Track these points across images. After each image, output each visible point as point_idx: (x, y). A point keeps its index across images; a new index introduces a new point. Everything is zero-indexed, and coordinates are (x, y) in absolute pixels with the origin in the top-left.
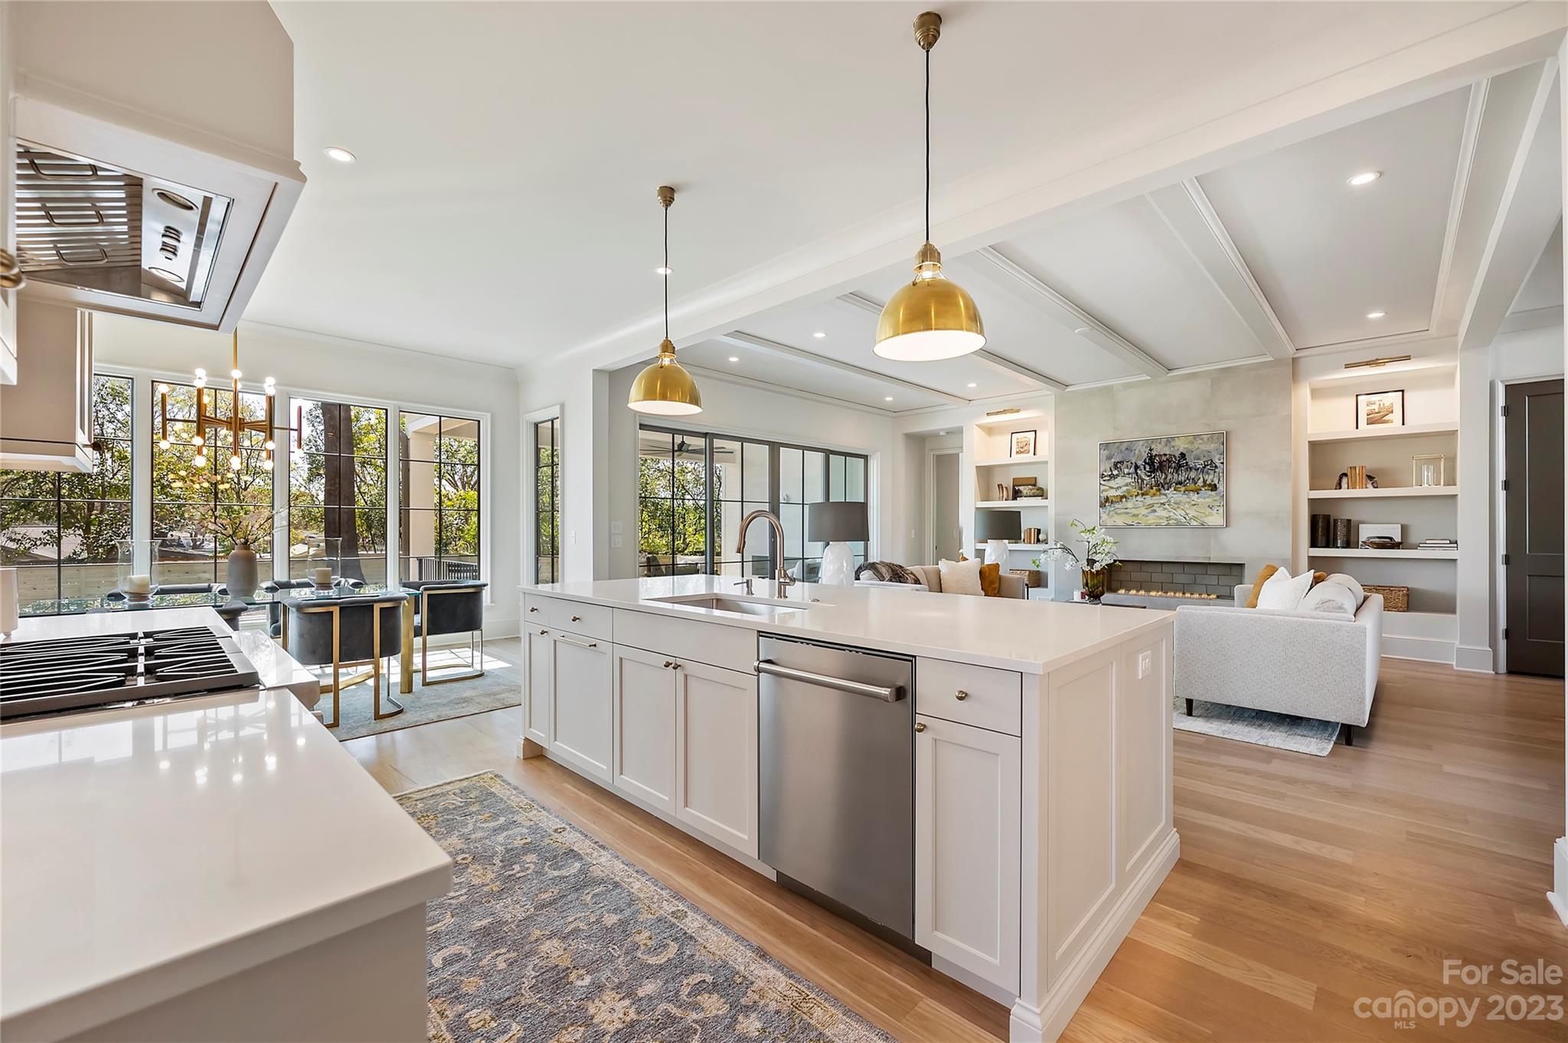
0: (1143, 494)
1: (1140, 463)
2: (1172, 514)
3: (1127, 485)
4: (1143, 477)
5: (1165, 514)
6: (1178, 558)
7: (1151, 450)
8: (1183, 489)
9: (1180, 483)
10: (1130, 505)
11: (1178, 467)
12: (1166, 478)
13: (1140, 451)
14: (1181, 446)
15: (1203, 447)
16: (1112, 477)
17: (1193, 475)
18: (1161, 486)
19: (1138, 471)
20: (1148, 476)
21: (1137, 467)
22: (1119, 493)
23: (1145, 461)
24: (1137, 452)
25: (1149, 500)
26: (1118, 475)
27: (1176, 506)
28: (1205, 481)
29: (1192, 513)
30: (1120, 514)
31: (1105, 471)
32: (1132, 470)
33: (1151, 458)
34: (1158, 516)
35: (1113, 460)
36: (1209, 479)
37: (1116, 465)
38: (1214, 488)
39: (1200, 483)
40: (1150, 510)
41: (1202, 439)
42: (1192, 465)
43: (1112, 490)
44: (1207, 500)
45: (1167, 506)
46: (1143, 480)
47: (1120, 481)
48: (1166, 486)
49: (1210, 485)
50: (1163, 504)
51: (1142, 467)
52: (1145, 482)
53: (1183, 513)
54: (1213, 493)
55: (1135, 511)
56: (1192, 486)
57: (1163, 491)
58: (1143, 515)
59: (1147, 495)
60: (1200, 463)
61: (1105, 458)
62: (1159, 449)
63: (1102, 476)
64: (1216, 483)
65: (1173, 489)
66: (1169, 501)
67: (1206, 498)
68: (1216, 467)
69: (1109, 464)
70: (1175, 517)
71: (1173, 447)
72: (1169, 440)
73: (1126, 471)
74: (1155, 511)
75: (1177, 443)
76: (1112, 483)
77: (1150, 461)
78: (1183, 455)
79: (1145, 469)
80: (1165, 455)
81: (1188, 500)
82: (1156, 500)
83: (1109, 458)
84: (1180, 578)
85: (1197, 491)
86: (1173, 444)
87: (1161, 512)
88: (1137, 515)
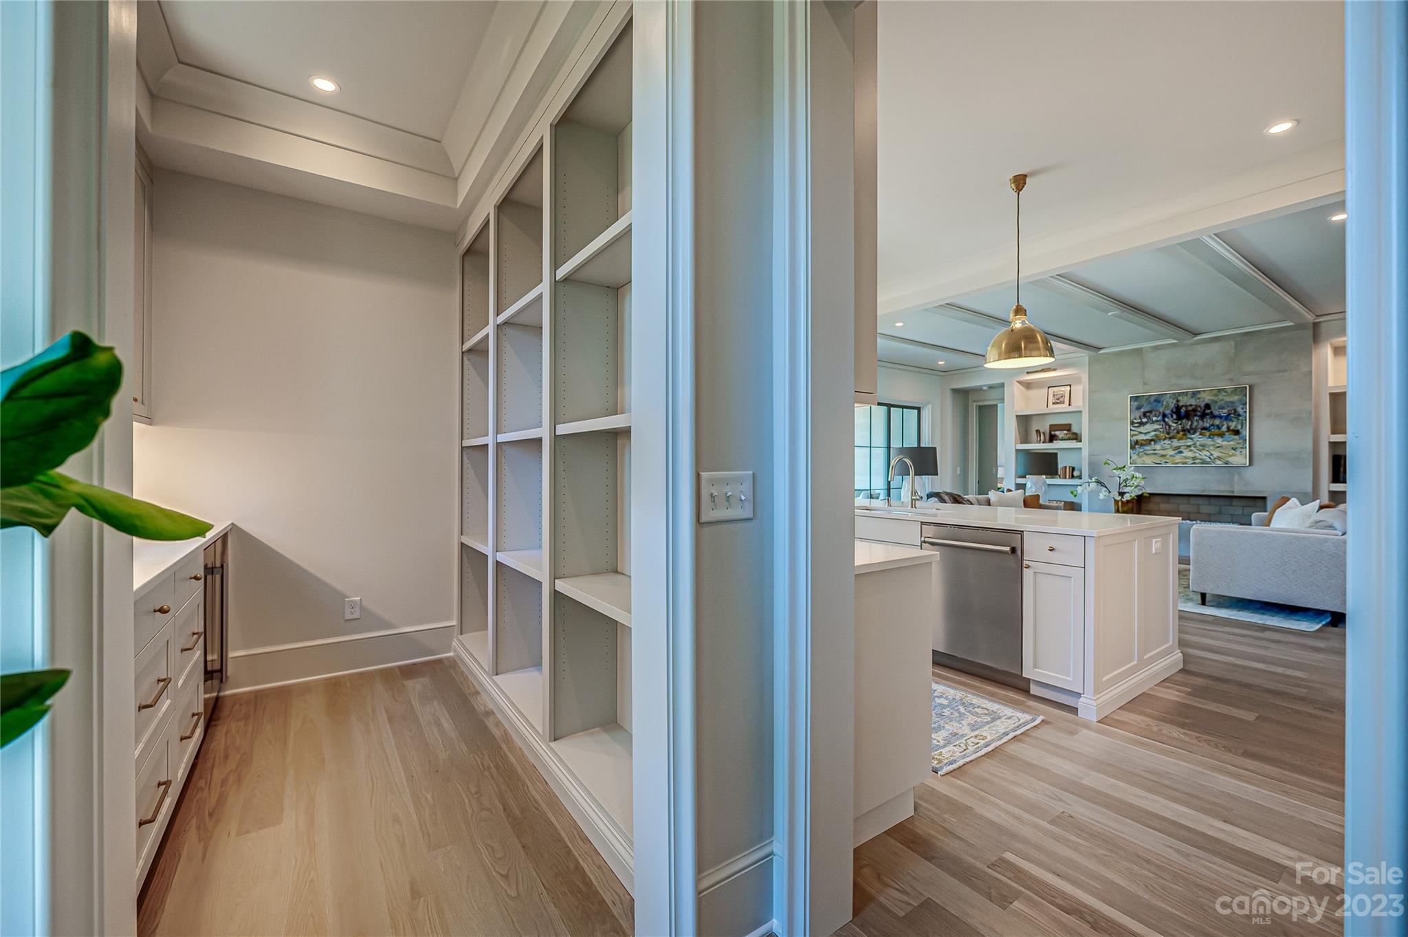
0: (1170, 438)
1: (1168, 412)
2: (1197, 455)
3: (1155, 430)
4: (1171, 424)
5: (1190, 454)
6: (1204, 491)
7: (1178, 401)
8: (1208, 433)
9: (1204, 429)
10: (1158, 447)
11: (1203, 416)
12: (1191, 425)
13: (1167, 402)
14: (1206, 398)
15: (1227, 399)
16: (1141, 424)
17: (1217, 422)
18: (1186, 432)
19: (1166, 419)
20: (1176, 423)
21: (1164, 416)
22: (1148, 437)
23: (1172, 411)
24: (1164, 403)
25: (1176, 443)
26: (1146, 423)
27: (1201, 448)
28: (1228, 428)
29: (1216, 454)
30: (1149, 454)
31: (1135, 419)
32: (1160, 418)
33: (1178, 408)
34: (1184, 457)
35: (1142, 410)
36: (1233, 425)
37: (1145, 414)
38: (1237, 432)
39: (1224, 428)
40: (1177, 451)
41: (1226, 392)
42: (1216, 413)
43: (1142, 435)
44: (1231, 443)
45: (1192, 448)
46: (1170, 426)
47: (1149, 427)
48: (1192, 432)
49: (1233, 431)
50: (1189, 446)
51: (1170, 416)
52: (1172, 428)
53: (1208, 454)
54: (1237, 437)
55: (1163, 452)
56: (1214, 430)
57: (1189, 436)
58: (1171, 456)
59: (1174, 438)
60: (1224, 412)
61: (1134, 408)
62: (1184, 401)
63: (1132, 423)
64: (1239, 427)
65: (1198, 433)
66: (1195, 444)
67: (1232, 441)
68: (1239, 415)
69: (1138, 414)
70: (1200, 457)
71: (1199, 398)
72: (1194, 394)
73: (1154, 419)
74: (1181, 452)
75: (1202, 395)
76: (1142, 429)
77: (1177, 409)
78: (1208, 406)
79: (1172, 416)
80: (1191, 405)
81: (1213, 443)
82: (1182, 443)
83: (1138, 408)
84: (1206, 508)
85: (1222, 435)
86: (1199, 396)
87: (1187, 453)
88: (1165, 456)
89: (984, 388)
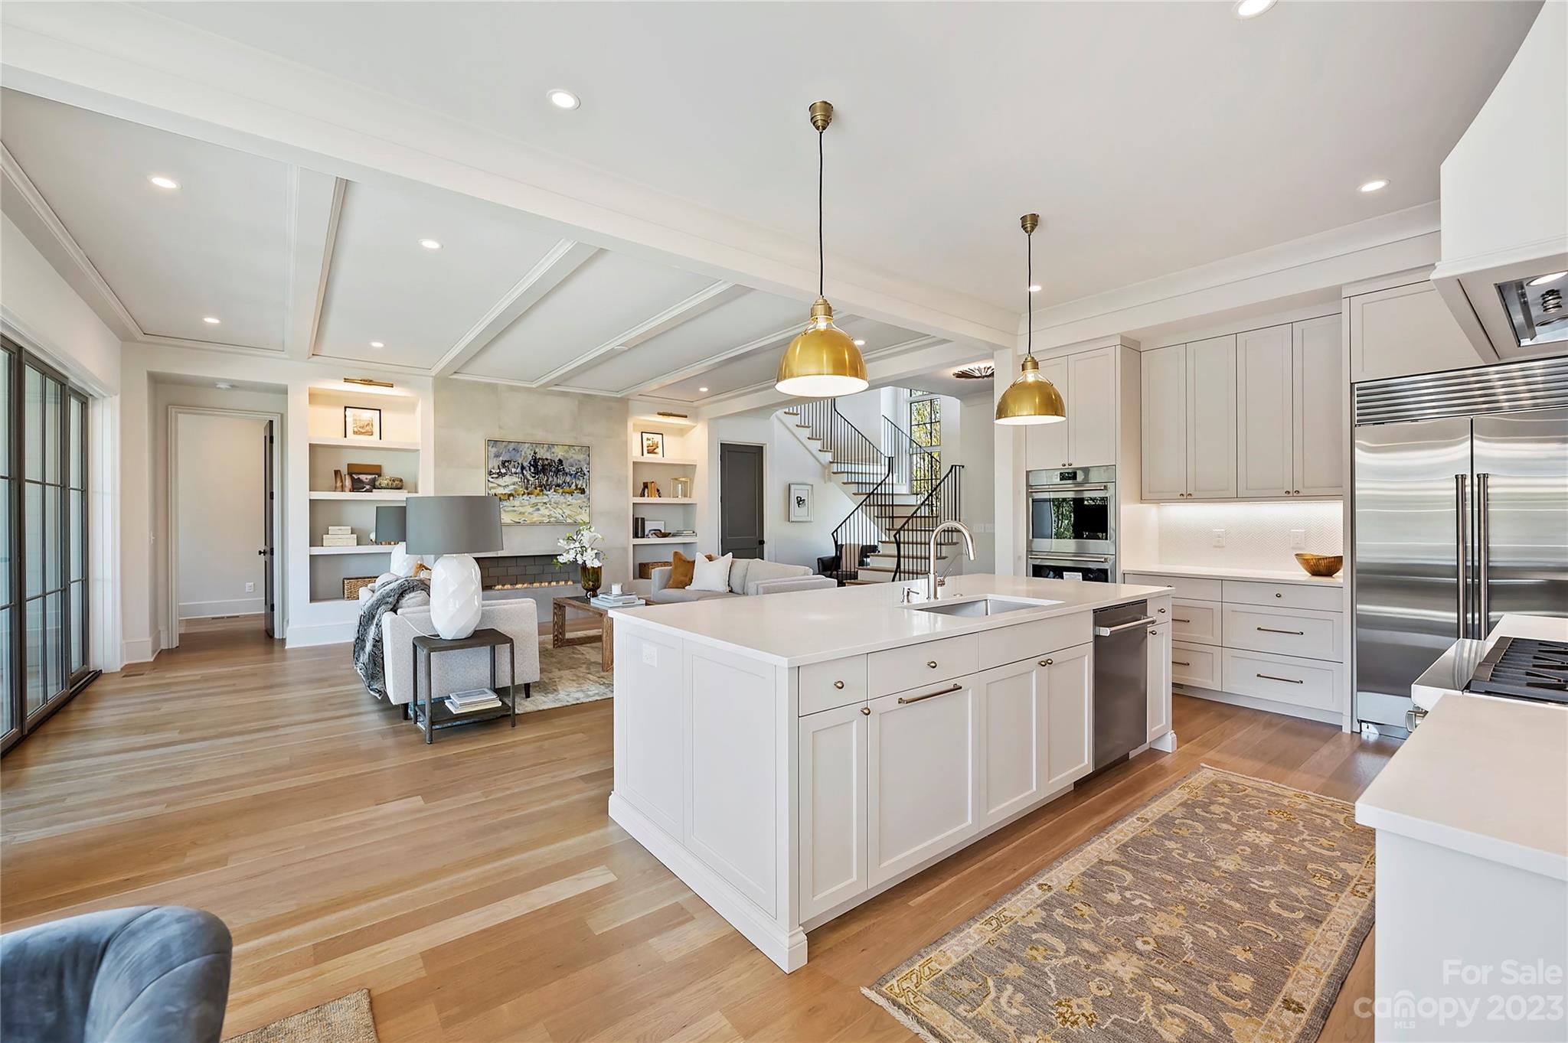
0: (528, 494)
1: (526, 464)
2: (552, 512)
3: (514, 484)
4: (529, 477)
5: (546, 512)
6: (554, 551)
7: (535, 453)
8: (561, 491)
9: (558, 485)
10: (517, 503)
11: (558, 471)
12: (547, 480)
13: (525, 453)
14: (559, 453)
15: (576, 457)
16: (500, 475)
17: (568, 479)
18: (543, 487)
19: (524, 472)
20: (533, 477)
21: (523, 468)
22: (507, 491)
23: (530, 463)
24: (523, 454)
25: (534, 499)
26: (505, 474)
27: (556, 505)
28: (576, 486)
29: (567, 512)
30: (508, 511)
31: (493, 469)
32: (519, 470)
33: (536, 460)
34: (541, 514)
35: (501, 458)
36: (580, 483)
37: (503, 463)
38: (583, 491)
39: (573, 486)
40: (534, 509)
41: (574, 450)
42: (567, 470)
43: (500, 488)
44: (579, 501)
45: (548, 505)
46: (528, 481)
47: (507, 480)
48: (548, 487)
49: (580, 489)
50: (545, 503)
51: (528, 468)
52: (530, 482)
53: (561, 512)
54: (582, 496)
55: (521, 509)
56: (567, 489)
57: (545, 492)
58: (529, 513)
59: (532, 494)
60: (573, 470)
61: (493, 455)
62: (542, 453)
63: (490, 473)
64: (584, 487)
65: (553, 490)
66: (550, 501)
67: (577, 500)
68: (584, 474)
69: (495, 463)
70: (554, 515)
71: (553, 453)
72: (551, 446)
73: (513, 470)
74: (538, 509)
75: (556, 449)
76: (500, 481)
77: (535, 462)
78: (560, 461)
79: (530, 470)
80: (547, 459)
81: (564, 501)
82: (539, 499)
83: (497, 456)
85: (571, 493)
86: (553, 450)
87: (544, 511)
88: (524, 513)
89: (222, 385)
